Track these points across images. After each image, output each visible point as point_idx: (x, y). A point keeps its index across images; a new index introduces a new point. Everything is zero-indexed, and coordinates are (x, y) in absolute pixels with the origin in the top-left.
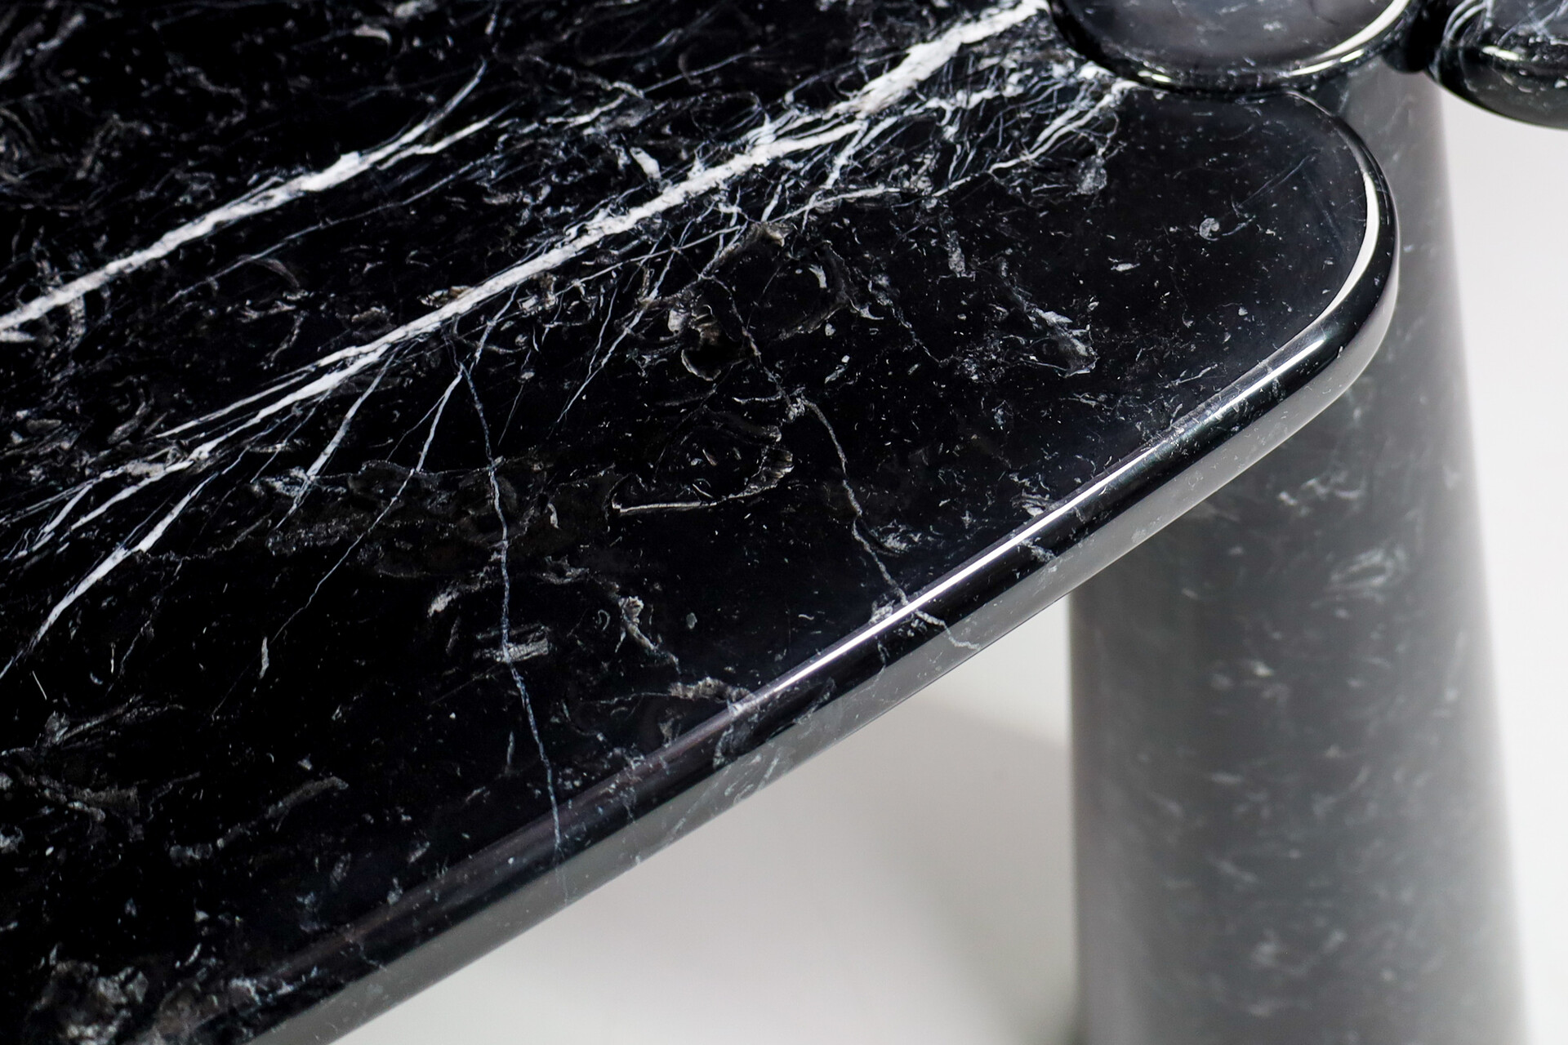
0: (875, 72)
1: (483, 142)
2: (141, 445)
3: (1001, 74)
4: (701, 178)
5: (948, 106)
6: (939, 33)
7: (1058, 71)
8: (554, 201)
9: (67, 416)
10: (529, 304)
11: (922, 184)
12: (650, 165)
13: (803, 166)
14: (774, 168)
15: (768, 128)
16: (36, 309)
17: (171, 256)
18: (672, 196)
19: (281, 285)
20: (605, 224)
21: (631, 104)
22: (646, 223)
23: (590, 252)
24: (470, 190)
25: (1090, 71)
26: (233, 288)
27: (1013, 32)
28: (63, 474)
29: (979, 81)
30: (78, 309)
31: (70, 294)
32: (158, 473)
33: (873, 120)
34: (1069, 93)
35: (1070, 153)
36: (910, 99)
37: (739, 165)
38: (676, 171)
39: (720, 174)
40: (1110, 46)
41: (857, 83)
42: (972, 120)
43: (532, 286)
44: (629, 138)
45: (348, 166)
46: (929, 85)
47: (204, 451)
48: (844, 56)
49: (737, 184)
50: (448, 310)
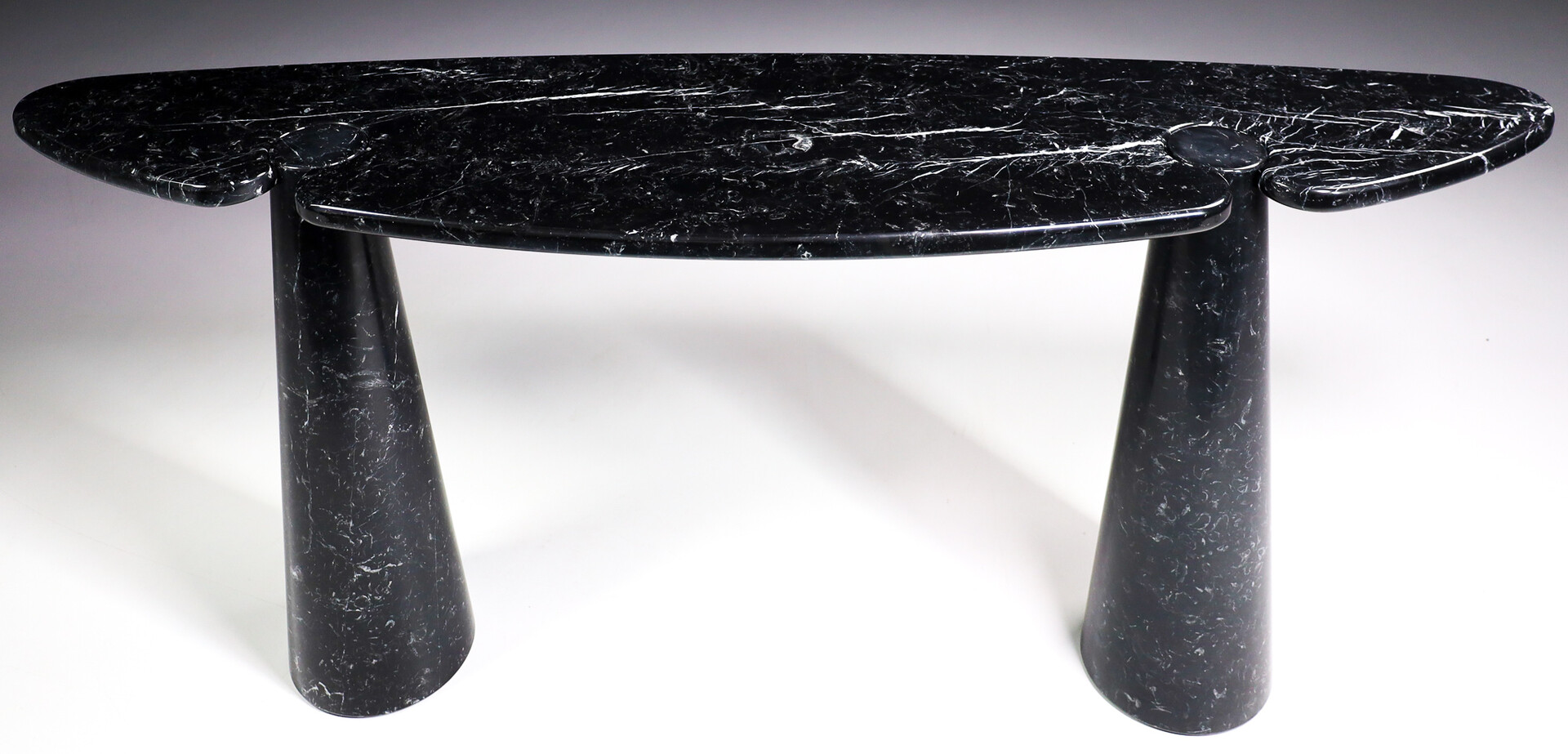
0: (1115, 144)
1: (1020, 133)
2: (936, 159)
3: (1147, 152)
4: (1068, 150)
5: (1131, 154)
6: (1134, 141)
7: (1160, 155)
8: (1033, 146)
9: (921, 152)
10: (1023, 160)
11: (1120, 164)
12: (1057, 146)
13: (1093, 155)
14: (1086, 153)
15: (1087, 147)
16: (916, 134)
17: (946, 134)
18: (1061, 152)
19: (969, 144)
20: (1043, 152)
21: (1055, 135)
22: (1054, 155)
23: (1039, 156)
24: (1015, 140)
25: (1168, 157)
26: (960, 142)
27: (1153, 146)
28: (920, 159)
29: (1141, 151)
30: (924, 136)
31: (924, 134)
32: (939, 164)
33: (1112, 152)
34: (1161, 159)
35: (1158, 168)
36: (1123, 150)
37: (1078, 151)
38: (1064, 149)
39: (1073, 151)
40: (1175, 154)
41: (1111, 145)
42: (1135, 157)
43: (1026, 158)
44: (1054, 140)
45: (988, 129)
46: (1127, 149)
47: (949, 163)
48: (1109, 140)
49: (1075, 154)
50: (1005, 156)
